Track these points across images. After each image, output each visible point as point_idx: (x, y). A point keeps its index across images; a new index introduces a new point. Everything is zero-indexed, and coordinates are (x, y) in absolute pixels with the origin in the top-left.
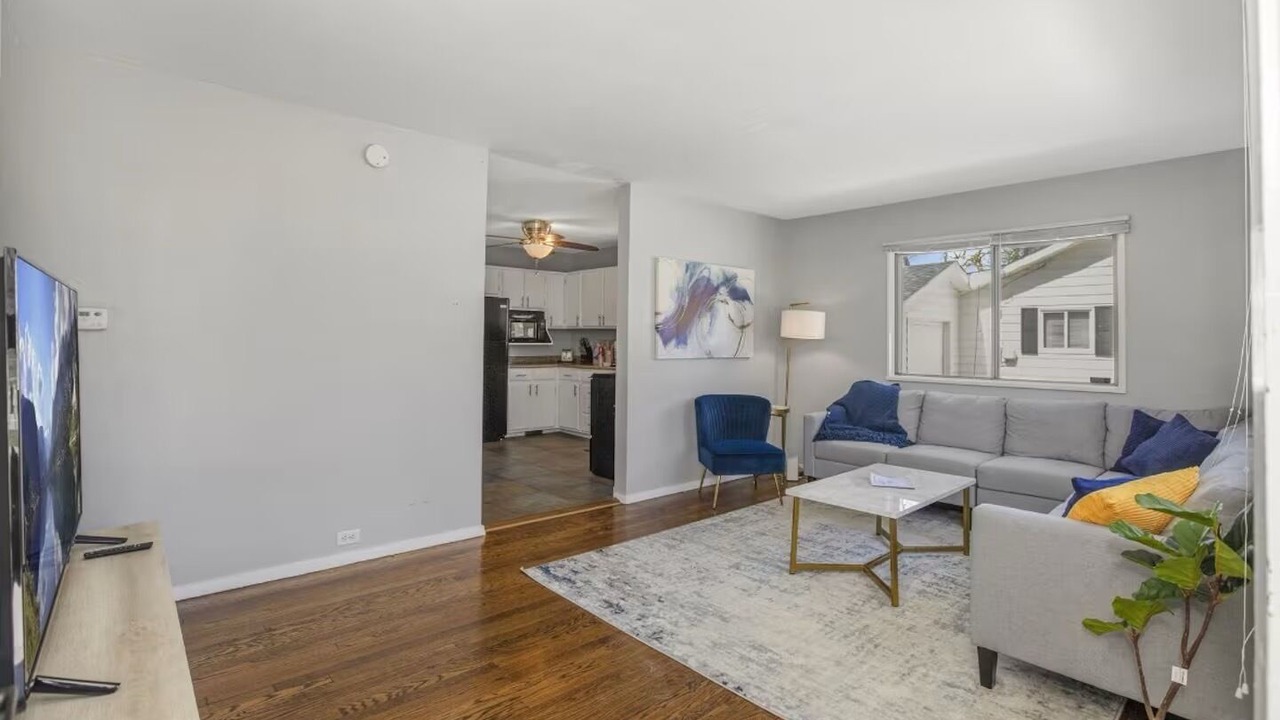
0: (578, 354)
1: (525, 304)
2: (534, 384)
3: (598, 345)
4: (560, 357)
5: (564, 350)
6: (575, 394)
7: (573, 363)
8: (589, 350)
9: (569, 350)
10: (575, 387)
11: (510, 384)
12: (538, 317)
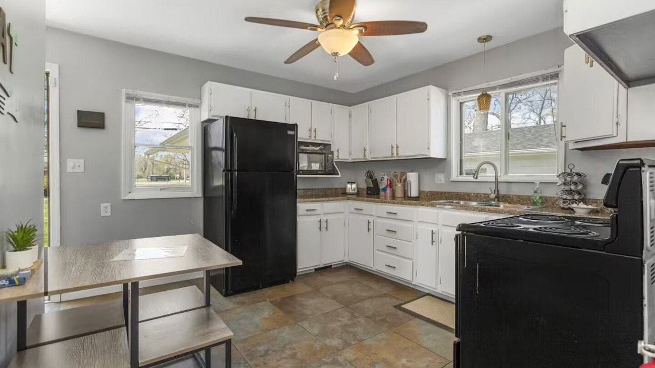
0: (364, 186)
1: (313, 135)
2: (324, 218)
3: (386, 177)
4: (345, 189)
5: (349, 183)
6: (369, 230)
7: (358, 195)
8: (375, 182)
9: (354, 183)
10: (369, 223)
11: (300, 220)
12: (325, 149)
